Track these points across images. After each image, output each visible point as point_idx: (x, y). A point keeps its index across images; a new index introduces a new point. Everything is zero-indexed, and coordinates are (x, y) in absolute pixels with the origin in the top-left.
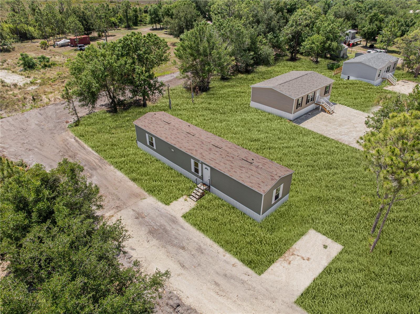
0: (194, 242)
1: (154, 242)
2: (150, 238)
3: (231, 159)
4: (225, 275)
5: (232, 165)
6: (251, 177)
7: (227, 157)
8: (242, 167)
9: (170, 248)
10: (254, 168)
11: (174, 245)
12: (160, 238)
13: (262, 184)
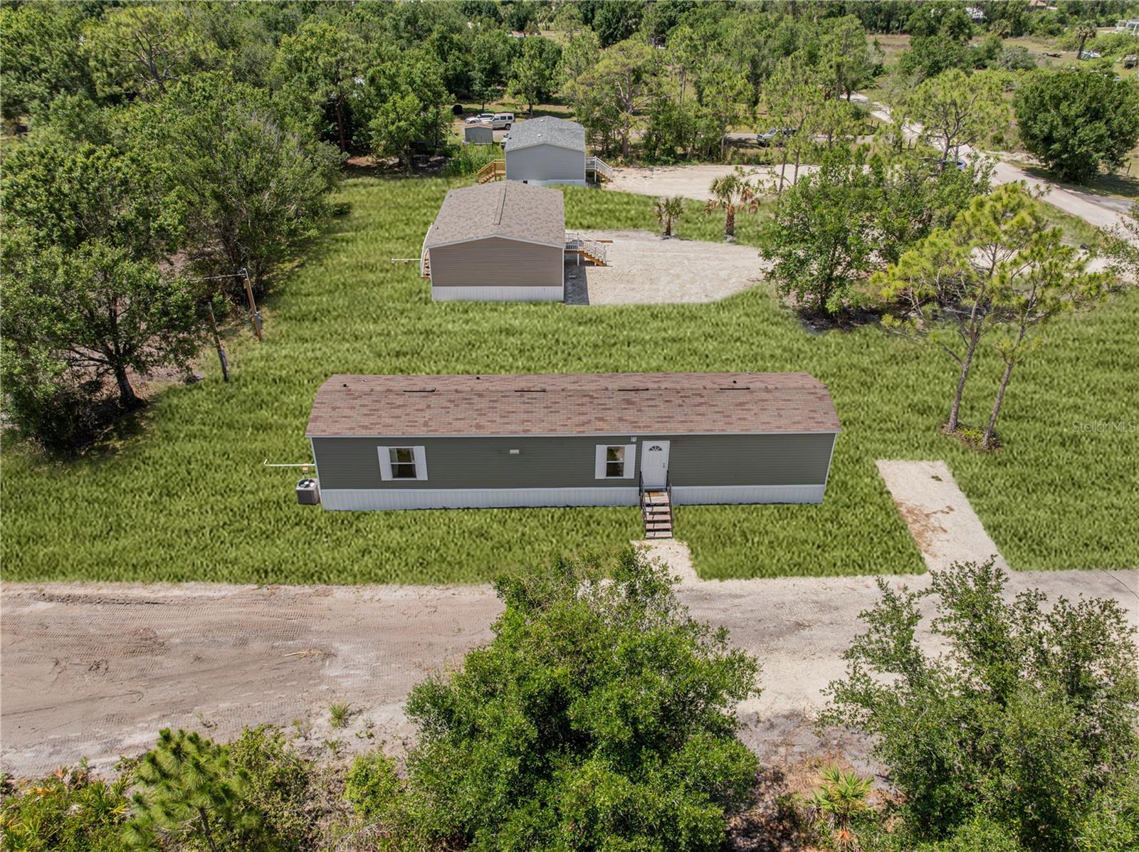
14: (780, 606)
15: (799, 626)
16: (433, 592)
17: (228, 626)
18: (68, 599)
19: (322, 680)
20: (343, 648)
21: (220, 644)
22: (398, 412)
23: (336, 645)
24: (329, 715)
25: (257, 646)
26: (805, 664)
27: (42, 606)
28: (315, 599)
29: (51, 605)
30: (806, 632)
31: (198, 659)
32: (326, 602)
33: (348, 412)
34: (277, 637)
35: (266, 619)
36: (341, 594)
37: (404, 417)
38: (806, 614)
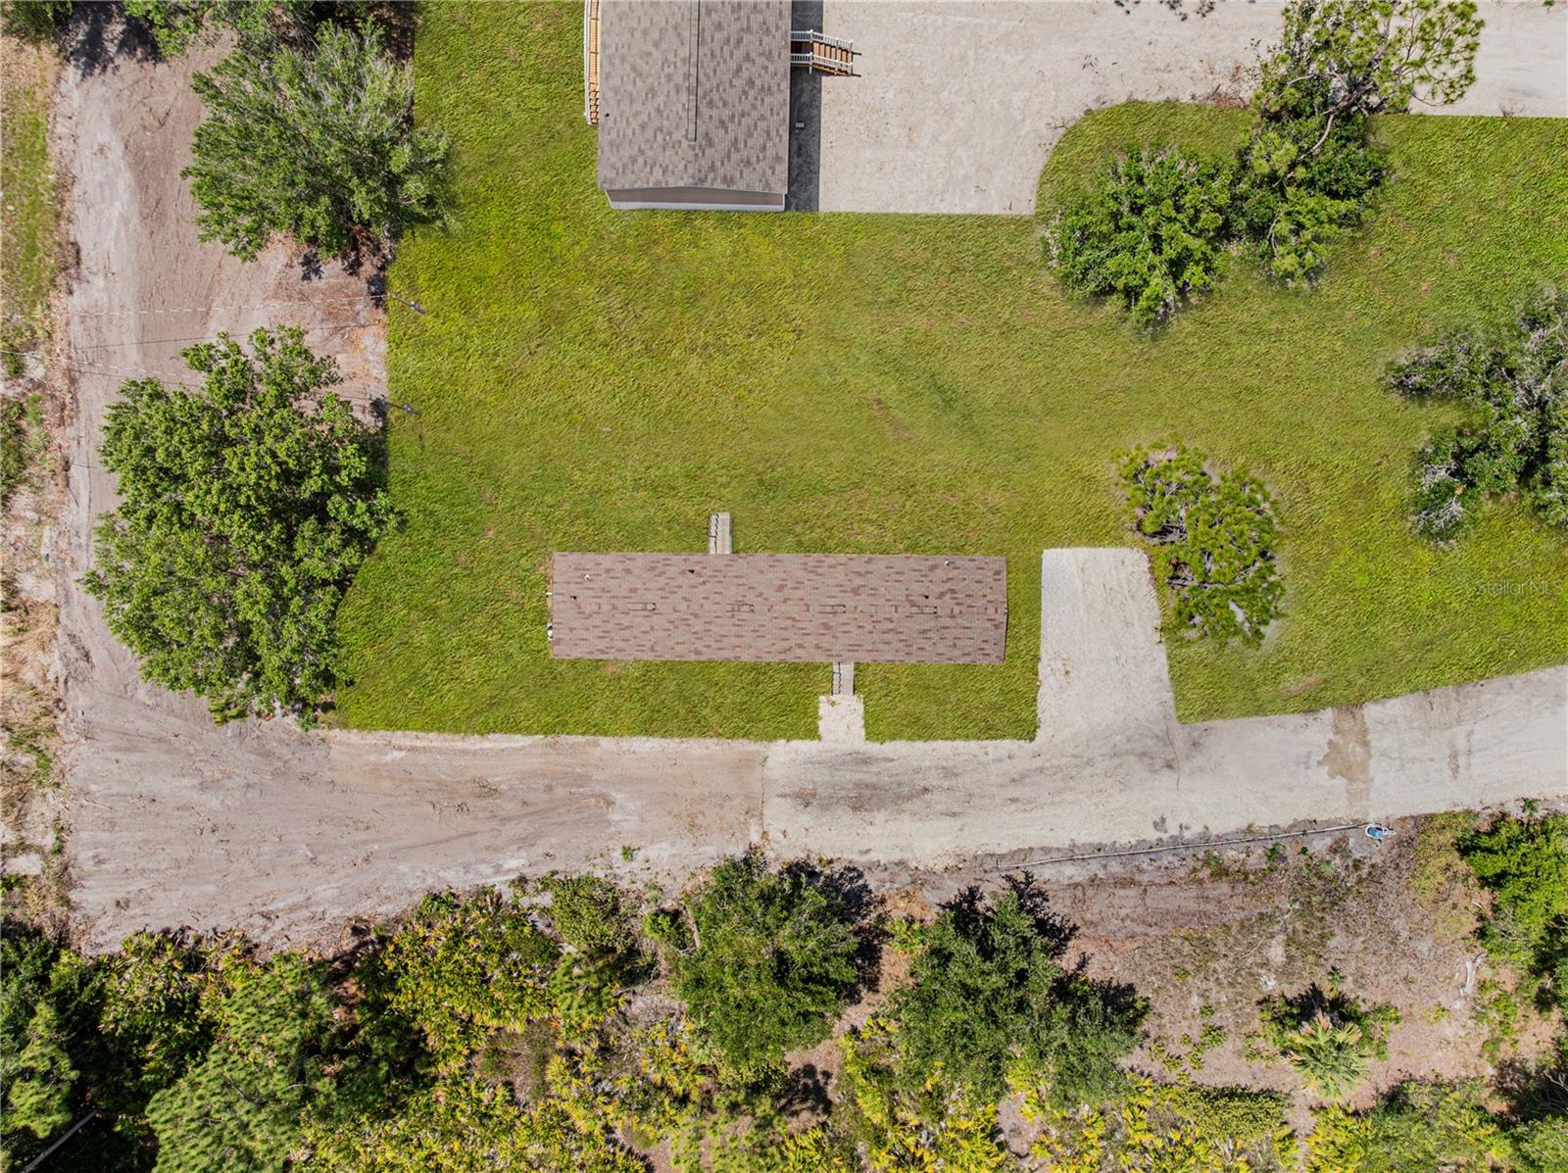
0: (929, 768)
1: (879, 817)
2: (867, 816)
3: (891, 626)
4: (1014, 780)
5: (902, 637)
6: (958, 643)
7: (878, 626)
8: (925, 631)
9: (908, 806)
10: (948, 622)
11: (910, 797)
12: (880, 806)
13: (986, 646)
14: (916, 771)
15: (926, 790)
16: (672, 745)
17: (534, 775)
18: (412, 749)
19: (609, 823)
20: (618, 797)
21: (535, 790)
22: (626, 633)
23: (613, 793)
24: (620, 851)
25: (560, 792)
26: (919, 824)
27: (398, 755)
28: (589, 749)
29: (403, 754)
30: (928, 797)
31: (525, 803)
32: (597, 751)
33: (585, 634)
34: (572, 785)
35: (559, 768)
36: (606, 743)
37: (633, 640)
38: (933, 779)
